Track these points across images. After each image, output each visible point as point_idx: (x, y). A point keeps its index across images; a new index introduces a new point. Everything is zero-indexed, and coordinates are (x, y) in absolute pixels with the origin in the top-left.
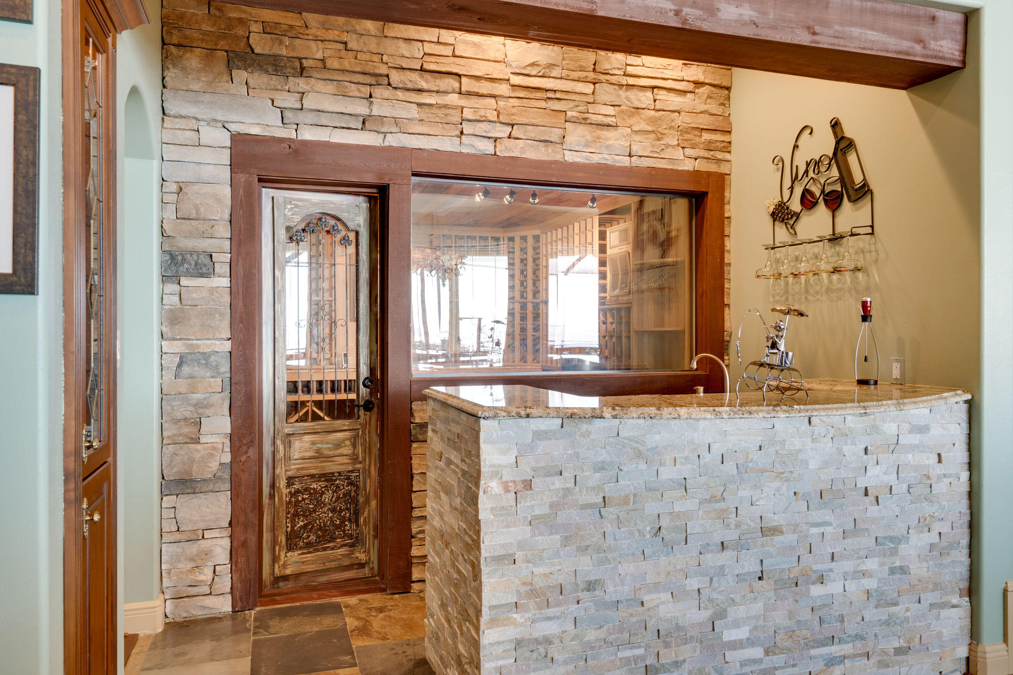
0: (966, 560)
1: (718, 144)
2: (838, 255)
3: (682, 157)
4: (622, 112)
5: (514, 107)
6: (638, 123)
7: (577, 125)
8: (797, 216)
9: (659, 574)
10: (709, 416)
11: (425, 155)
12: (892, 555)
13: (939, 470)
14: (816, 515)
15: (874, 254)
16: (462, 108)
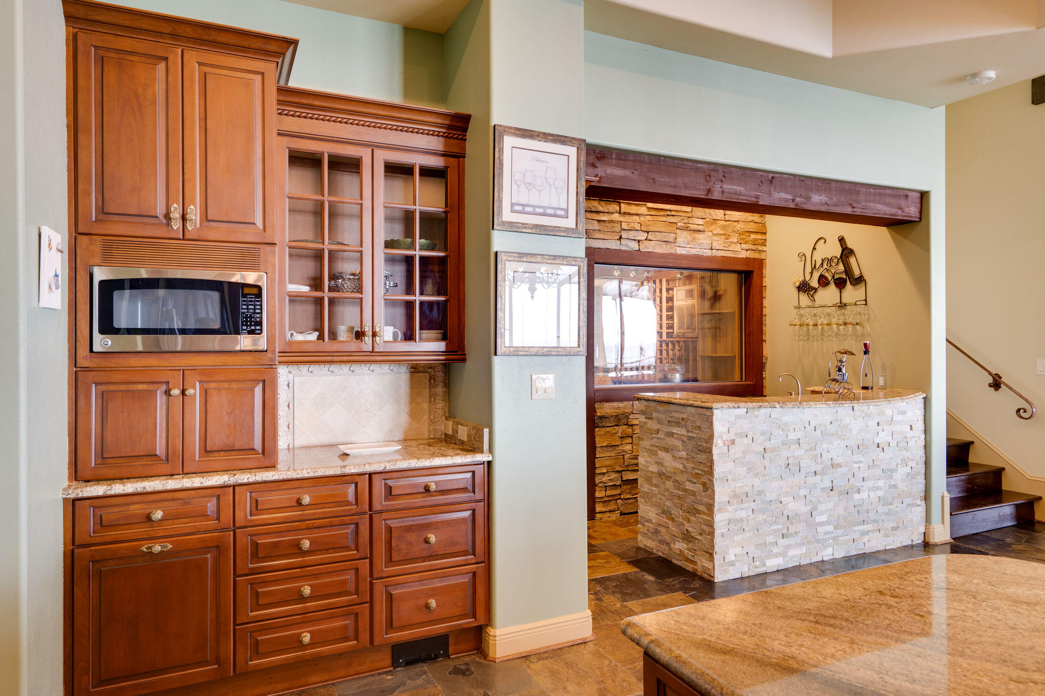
0: (924, 482)
1: (760, 241)
2: (844, 315)
3: (740, 250)
4: (707, 222)
5: (649, 221)
6: (716, 229)
7: (683, 231)
8: (816, 290)
9: (788, 487)
10: (824, 406)
11: (602, 251)
12: (890, 478)
13: (911, 434)
14: (856, 458)
15: (867, 316)
16: (621, 222)
